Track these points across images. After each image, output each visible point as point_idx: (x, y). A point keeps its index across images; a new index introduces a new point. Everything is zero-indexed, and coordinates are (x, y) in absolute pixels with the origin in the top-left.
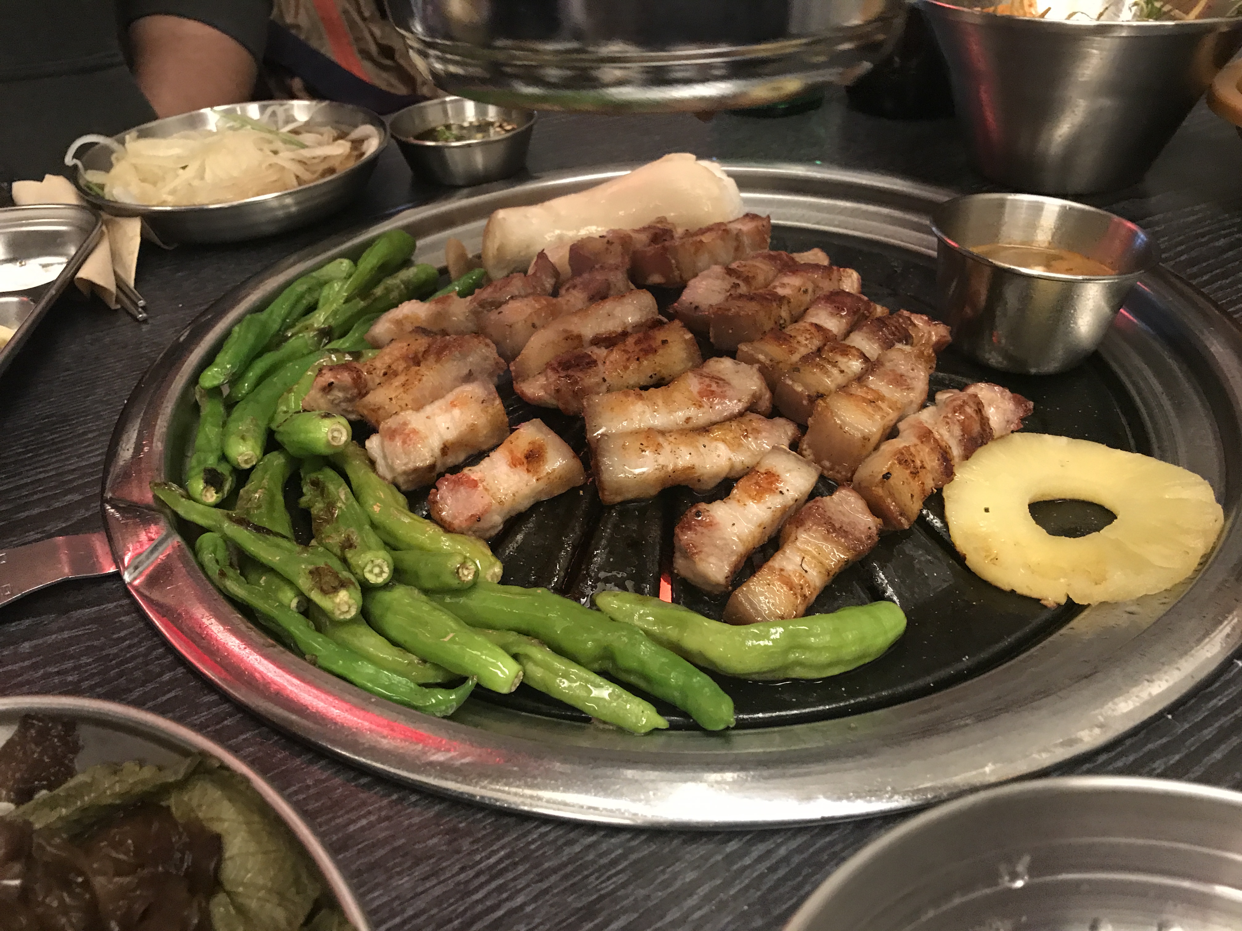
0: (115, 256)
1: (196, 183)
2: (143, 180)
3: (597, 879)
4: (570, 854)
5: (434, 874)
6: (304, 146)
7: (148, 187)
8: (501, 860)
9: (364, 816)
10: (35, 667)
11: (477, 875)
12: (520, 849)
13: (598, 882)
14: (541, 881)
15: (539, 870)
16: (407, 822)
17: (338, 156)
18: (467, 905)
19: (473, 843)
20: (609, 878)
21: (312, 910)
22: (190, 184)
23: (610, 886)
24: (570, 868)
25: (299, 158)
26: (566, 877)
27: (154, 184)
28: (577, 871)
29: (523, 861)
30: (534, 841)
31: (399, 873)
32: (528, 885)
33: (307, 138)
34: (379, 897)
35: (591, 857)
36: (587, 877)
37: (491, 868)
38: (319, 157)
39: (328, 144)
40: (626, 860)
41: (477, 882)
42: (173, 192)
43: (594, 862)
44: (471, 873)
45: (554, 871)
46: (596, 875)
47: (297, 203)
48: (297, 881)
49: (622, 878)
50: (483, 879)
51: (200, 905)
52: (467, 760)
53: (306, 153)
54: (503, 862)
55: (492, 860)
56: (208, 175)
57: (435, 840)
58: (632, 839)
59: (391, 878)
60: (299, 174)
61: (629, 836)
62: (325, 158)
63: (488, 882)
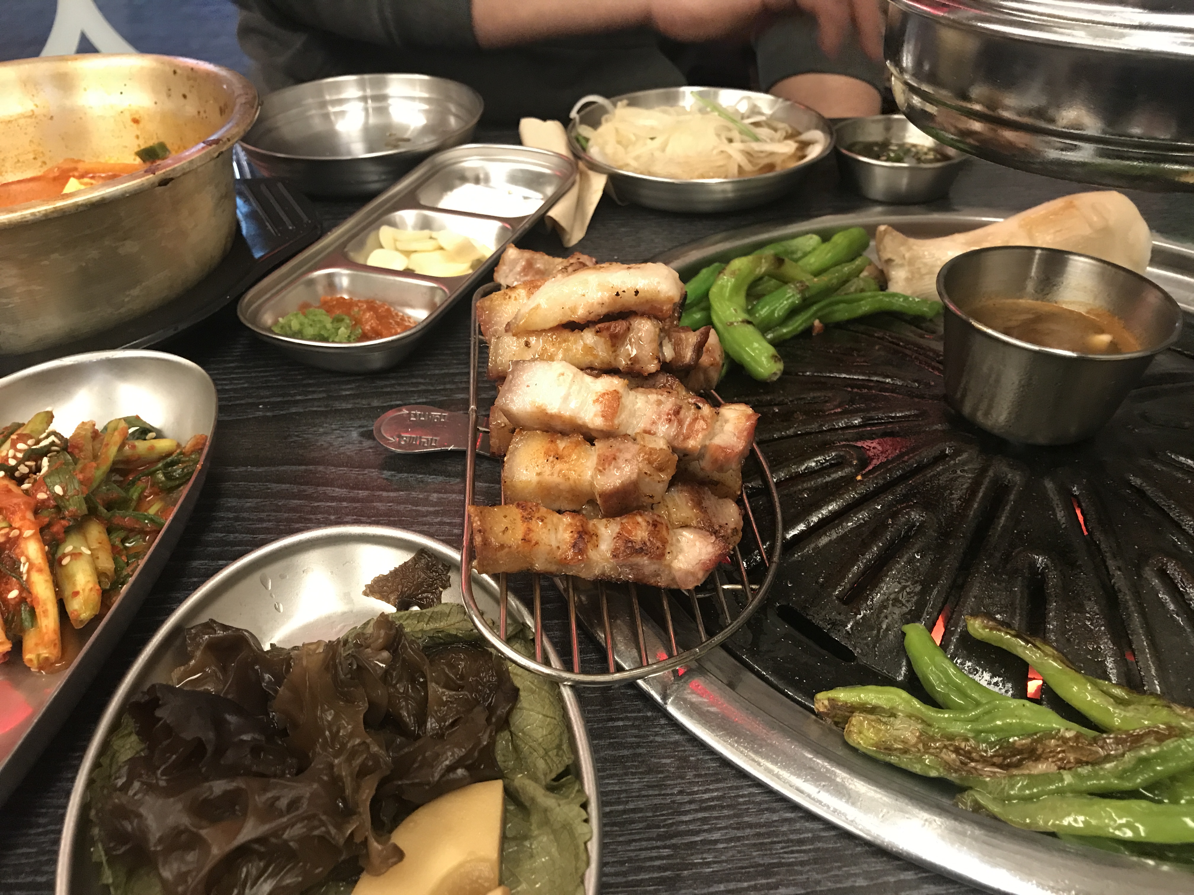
0: (580, 203)
1: (657, 154)
2: (619, 142)
3: (782, 848)
4: (768, 819)
5: (659, 786)
6: (757, 139)
7: (620, 149)
8: (712, 799)
9: (622, 719)
10: (436, 513)
11: (690, 802)
12: (730, 797)
13: (782, 851)
14: (738, 829)
15: (740, 820)
16: (651, 738)
17: (783, 154)
18: (674, 821)
19: (696, 776)
20: (792, 852)
21: (563, 772)
22: (652, 154)
23: (791, 858)
24: (763, 830)
25: (748, 150)
26: (758, 835)
27: (626, 147)
28: (769, 835)
29: (729, 807)
30: (743, 796)
31: (633, 774)
32: (725, 828)
33: (764, 132)
34: (613, 785)
35: (784, 829)
36: (775, 843)
37: (703, 801)
38: (766, 152)
39: (779, 141)
40: (812, 844)
41: (688, 807)
42: (637, 158)
43: (784, 834)
44: (687, 798)
45: (750, 826)
46: (783, 845)
47: (734, 191)
48: (559, 747)
49: (803, 857)
50: (693, 807)
51: (491, 733)
52: (713, 709)
53: (756, 146)
54: (713, 801)
55: (706, 796)
56: (669, 149)
57: (668, 761)
58: (823, 830)
59: (626, 774)
60: (742, 164)
61: (821, 826)
62: (772, 154)
63: (696, 811)
